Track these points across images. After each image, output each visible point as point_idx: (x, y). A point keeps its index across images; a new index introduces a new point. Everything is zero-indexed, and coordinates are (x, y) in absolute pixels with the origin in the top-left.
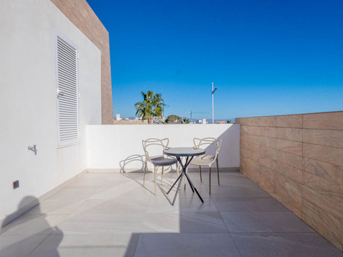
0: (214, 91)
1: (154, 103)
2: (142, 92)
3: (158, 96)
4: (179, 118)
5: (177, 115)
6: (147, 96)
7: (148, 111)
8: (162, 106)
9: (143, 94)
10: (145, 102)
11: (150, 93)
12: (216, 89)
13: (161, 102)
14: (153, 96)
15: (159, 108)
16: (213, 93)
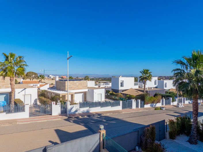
0: (69, 58)
1: (16, 64)
2: (3, 53)
3: (20, 57)
4: (35, 74)
5: (34, 72)
6: (9, 57)
7: (10, 70)
8: (25, 67)
9: (5, 55)
10: (7, 62)
11: (12, 55)
12: (71, 56)
13: (24, 63)
14: (15, 58)
15: (22, 69)
16: (68, 59)
